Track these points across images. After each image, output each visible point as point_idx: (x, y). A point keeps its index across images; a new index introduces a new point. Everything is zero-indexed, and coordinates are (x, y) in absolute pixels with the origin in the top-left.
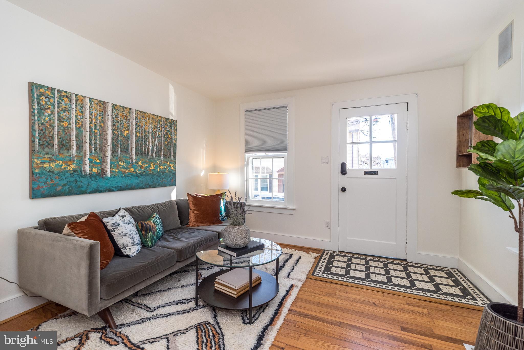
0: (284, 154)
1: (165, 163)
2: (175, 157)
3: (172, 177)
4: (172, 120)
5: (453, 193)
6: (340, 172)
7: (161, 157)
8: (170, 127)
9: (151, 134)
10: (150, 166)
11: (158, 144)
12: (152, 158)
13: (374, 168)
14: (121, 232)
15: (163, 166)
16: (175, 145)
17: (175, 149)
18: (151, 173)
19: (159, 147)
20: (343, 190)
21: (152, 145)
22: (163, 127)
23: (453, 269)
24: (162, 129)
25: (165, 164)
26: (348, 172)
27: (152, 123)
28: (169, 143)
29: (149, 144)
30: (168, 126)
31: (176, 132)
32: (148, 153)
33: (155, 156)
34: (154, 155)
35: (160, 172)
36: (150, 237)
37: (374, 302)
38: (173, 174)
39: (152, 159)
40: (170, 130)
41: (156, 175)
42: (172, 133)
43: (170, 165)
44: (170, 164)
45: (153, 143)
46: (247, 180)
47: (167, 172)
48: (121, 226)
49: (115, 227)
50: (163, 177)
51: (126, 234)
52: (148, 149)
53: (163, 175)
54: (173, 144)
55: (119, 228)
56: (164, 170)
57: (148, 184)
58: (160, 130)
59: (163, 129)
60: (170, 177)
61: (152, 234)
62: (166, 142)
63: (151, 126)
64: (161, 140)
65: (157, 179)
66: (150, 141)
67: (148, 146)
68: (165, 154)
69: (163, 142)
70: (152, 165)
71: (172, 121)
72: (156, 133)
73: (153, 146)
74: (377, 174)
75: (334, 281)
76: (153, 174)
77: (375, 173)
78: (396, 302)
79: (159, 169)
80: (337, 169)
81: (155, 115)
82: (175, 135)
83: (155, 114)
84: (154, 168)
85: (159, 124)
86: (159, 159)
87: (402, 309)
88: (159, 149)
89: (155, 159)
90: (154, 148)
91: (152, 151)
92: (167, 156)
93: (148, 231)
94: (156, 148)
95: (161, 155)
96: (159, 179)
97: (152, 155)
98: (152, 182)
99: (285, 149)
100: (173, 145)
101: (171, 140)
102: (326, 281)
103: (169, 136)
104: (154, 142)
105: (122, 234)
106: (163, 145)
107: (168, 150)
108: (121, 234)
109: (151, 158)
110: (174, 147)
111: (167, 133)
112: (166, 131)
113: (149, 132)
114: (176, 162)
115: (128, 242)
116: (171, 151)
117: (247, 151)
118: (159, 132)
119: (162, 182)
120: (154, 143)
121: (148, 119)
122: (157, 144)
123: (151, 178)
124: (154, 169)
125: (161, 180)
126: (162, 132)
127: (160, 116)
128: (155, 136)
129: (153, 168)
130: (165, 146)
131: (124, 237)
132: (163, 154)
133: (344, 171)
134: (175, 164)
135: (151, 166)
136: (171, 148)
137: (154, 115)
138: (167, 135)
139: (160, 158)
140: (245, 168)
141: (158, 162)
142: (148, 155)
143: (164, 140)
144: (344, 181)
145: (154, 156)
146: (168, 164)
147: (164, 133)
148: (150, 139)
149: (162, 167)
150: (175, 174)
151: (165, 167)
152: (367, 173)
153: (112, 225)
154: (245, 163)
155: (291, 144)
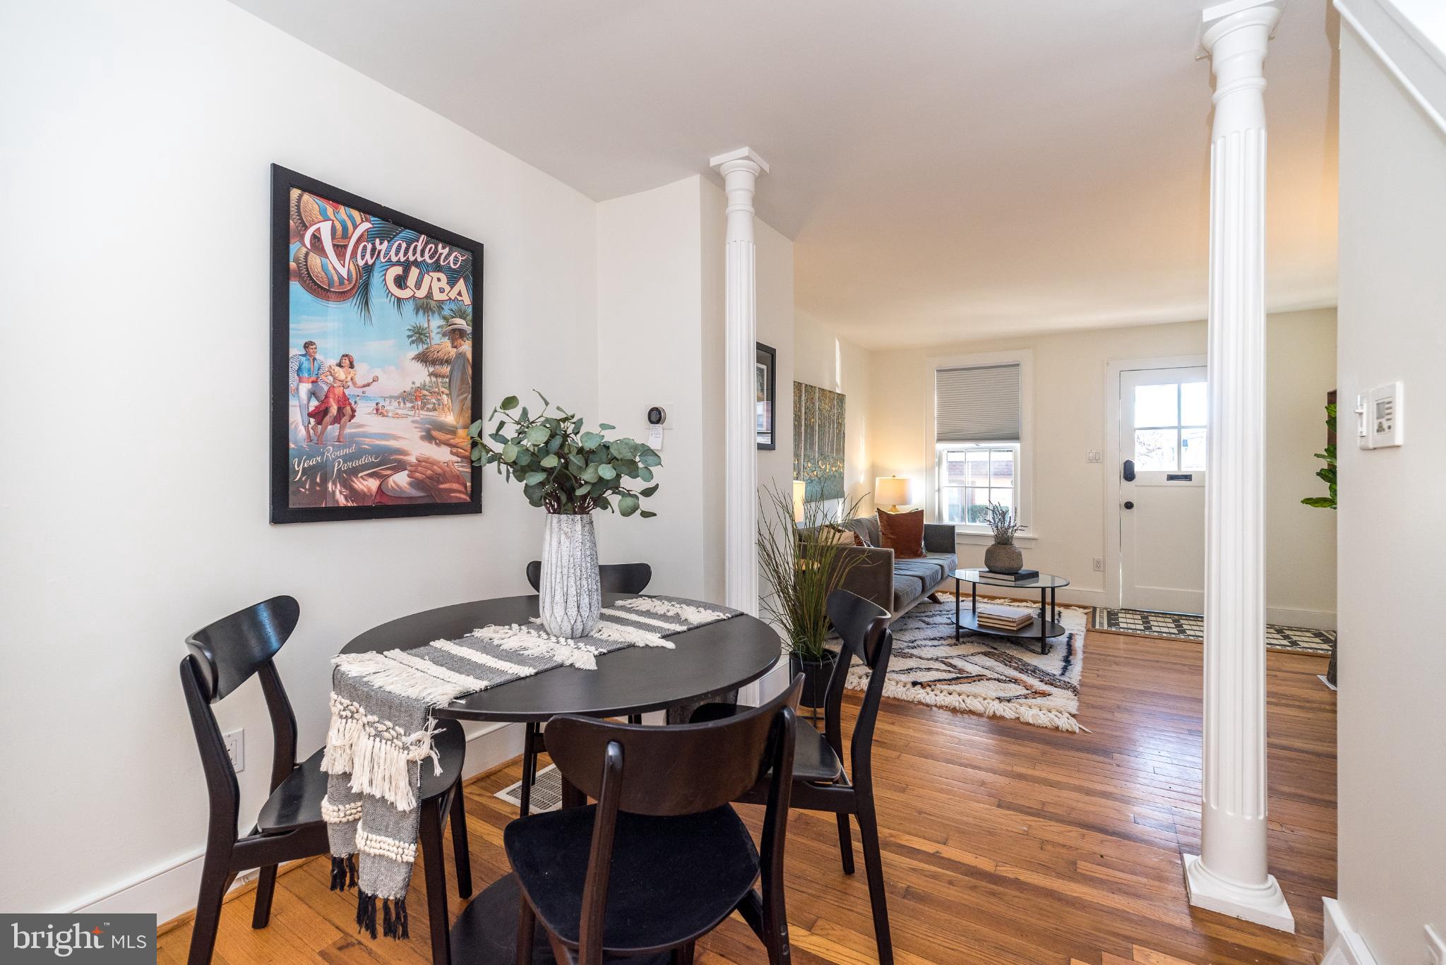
0: (1016, 445)
1: (837, 461)
2: (844, 453)
3: (840, 483)
5: (1303, 502)
6: (1122, 476)
7: (833, 453)
8: (839, 404)
11: (832, 434)
13: (1185, 470)
15: (835, 467)
16: (844, 433)
19: (832, 438)
20: (1129, 506)
22: (835, 407)
23: (1327, 632)
26: (1136, 476)
33: (830, 452)
34: (829, 450)
40: (841, 411)
42: (842, 415)
43: (840, 465)
44: (840, 463)
46: (939, 490)
47: (834, 475)
50: (835, 483)
53: (834, 480)
56: (833, 472)
59: (836, 411)
62: (838, 431)
65: (831, 487)
70: (828, 466)
71: (841, 397)
72: (831, 418)
74: (1191, 480)
77: (1188, 477)
80: (1118, 469)
85: (833, 404)
88: (832, 441)
90: (829, 440)
92: (838, 451)
98: (828, 491)
99: (1015, 438)
101: (841, 427)
103: (840, 421)
106: (835, 436)
107: (838, 443)
112: (838, 414)
114: (844, 459)
116: (841, 444)
117: (940, 440)
118: (833, 416)
119: (834, 491)
121: (826, 399)
125: (834, 487)
128: (830, 423)
129: (828, 470)
132: (835, 448)
133: (1129, 474)
136: (841, 438)
139: (833, 456)
140: (937, 468)
141: (832, 462)
142: (825, 451)
143: (836, 428)
144: (1129, 491)
147: (836, 416)
149: (834, 469)
150: (843, 478)
151: (837, 469)
152: (1171, 478)
154: (937, 460)
155: (1026, 429)
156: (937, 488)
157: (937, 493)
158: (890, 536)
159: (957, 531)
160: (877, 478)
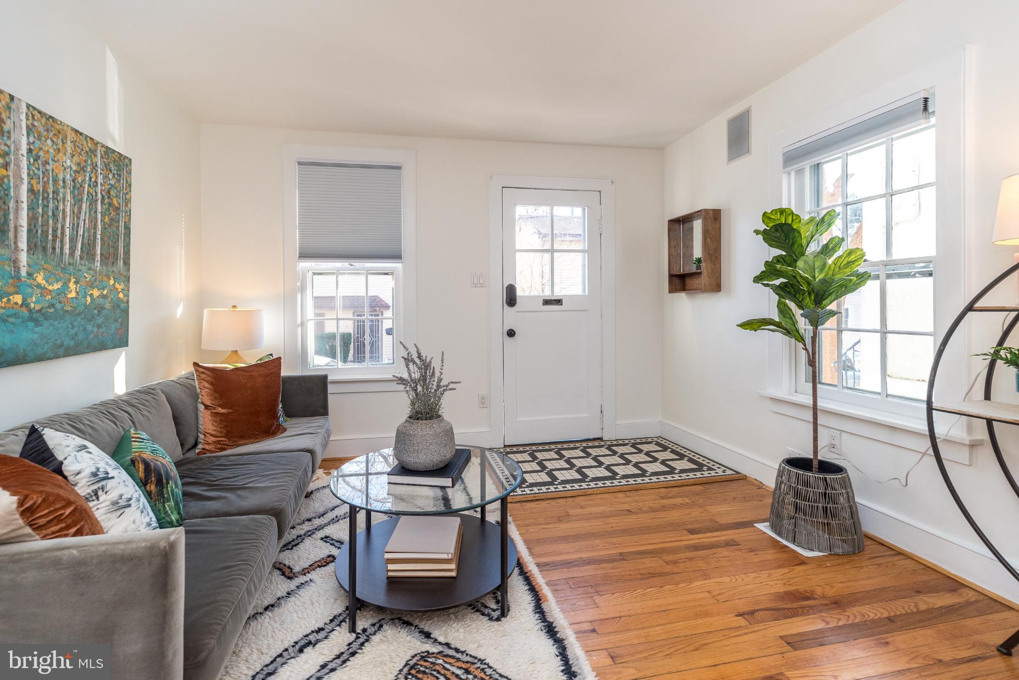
0: (398, 266)
1: (105, 279)
2: (127, 263)
3: (120, 320)
4: (121, 155)
6: (506, 301)
7: (94, 260)
8: (116, 176)
9: (70, 189)
10: (66, 285)
11: (87, 222)
12: (72, 264)
13: (558, 293)
14: (115, 499)
15: (99, 289)
16: (128, 229)
17: (127, 239)
18: (69, 308)
19: (89, 230)
20: (511, 333)
21: (74, 225)
22: (99, 170)
23: (657, 438)
24: (97, 177)
25: (104, 284)
26: (518, 301)
27: (73, 156)
28: (114, 222)
29: (64, 218)
30: (111, 171)
31: (130, 191)
32: (62, 249)
33: (81, 258)
34: (78, 253)
35: (93, 306)
36: (173, 496)
37: (627, 509)
38: (122, 311)
39: (71, 268)
40: (117, 184)
41: (83, 316)
42: (120, 192)
43: (117, 285)
44: (115, 282)
45: (74, 219)
46: (302, 324)
47: (108, 306)
48: (113, 478)
49: (100, 485)
50: (100, 321)
51: (130, 499)
52: (63, 233)
53: (98, 315)
54: (122, 224)
55: (110, 484)
56: (101, 300)
57: (62, 345)
58: (93, 180)
59: (100, 180)
60: (116, 320)
61: (174, 487)
62: (107, 219)
63: (69, 162)
64: (96, 212)
65: (85, 330)
66: (68, 210)
67: (63, 227)
68: (105, 252)
69: (99, 216)
70: (72, 285)
71: (119, 158)
72: (82, 189)
73: (75, 227)
74: (562, 304)
75: (561, 494)
76: (74, 313)
77: (559, 302)
78: (649, 500)
79: (89, 299)
80: (499, 295)
81: (81, 134)
82: (128, 202)
83: (81, 130)
84: (77, 293)
85: (89, 163)
86: (90, 269)
87: (663, 506)
88: (89, 236)
89: (80, 267)
90: (77, 232)
91: (71, 240)
92: (108, 258)
93: (164, 481)
94: (82, 233)
95: (94, 255)
96: (89, 327)
97: (72, 253)
98: (73, 339)
99: (397, 256)
100: (122, 229)
101: (119, 214)
102: (537, 500)
103: (115, 201)
104: (76, 215)
105: (122, 502)
106: (100, 227)
107: (110, 243)
108: (118, 503)
109: (69, 264)
110: (124, 234)
111: (109, 192)
112: (107, 187)
113: (64, 182)
114: (129, 277)
115: (137, 522)
116: (118, 246)
118: (89, 186)
119: (96, 336)
120: (78, 218)
121: (63, 143)
122: (85, 220)
123: (70, 326)
124: (76, 298)
125: (95, 329)
126: (97, 186)
127: (91, 138)
128: (80, 197)
129: (73, 295)
130: (104, 228)
131: (127, 510)
132: (99, 252)
133: (511, 299)
134: (126, 283)
135: (69, 288)
136: (118, 236)
137: (78, 131)
138: (109, 197)
139: (92, 266)
140: (299, 296)
141: (89, 278)
142: (62, 253)
143: (101, 213)
144: (512, 318)
145: (78, 257)
146: (112, 282)
147: (102, 190)
148: (66, 203)
149: (96, 293)
150: (126, 312)
151: (105, 292)
152: (547, 302)
153: (92, 478)
154: (299, 284)
155: (408, 246)
156: (299, 321)
157: (299, 329)
158: (220, 410)
159: (330, 378)
160: (205, 310)
